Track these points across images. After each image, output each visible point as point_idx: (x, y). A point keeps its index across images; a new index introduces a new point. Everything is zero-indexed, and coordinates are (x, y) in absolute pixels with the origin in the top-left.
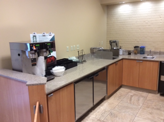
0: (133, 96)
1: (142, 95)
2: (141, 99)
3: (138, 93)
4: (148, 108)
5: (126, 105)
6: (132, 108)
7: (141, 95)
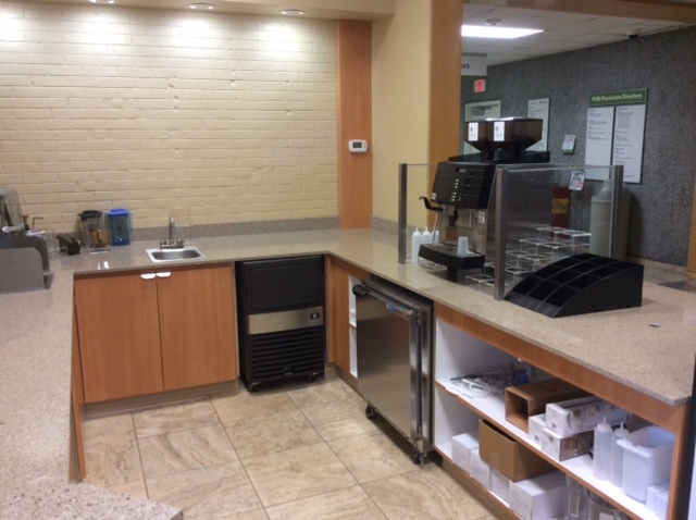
0: (166, 435)
1: (193, 416)
2: (208, 432)
3: (172, 415)
4: (265, 453)
5: (184, 485)
6: (220, 485)
7: (193, 420)
